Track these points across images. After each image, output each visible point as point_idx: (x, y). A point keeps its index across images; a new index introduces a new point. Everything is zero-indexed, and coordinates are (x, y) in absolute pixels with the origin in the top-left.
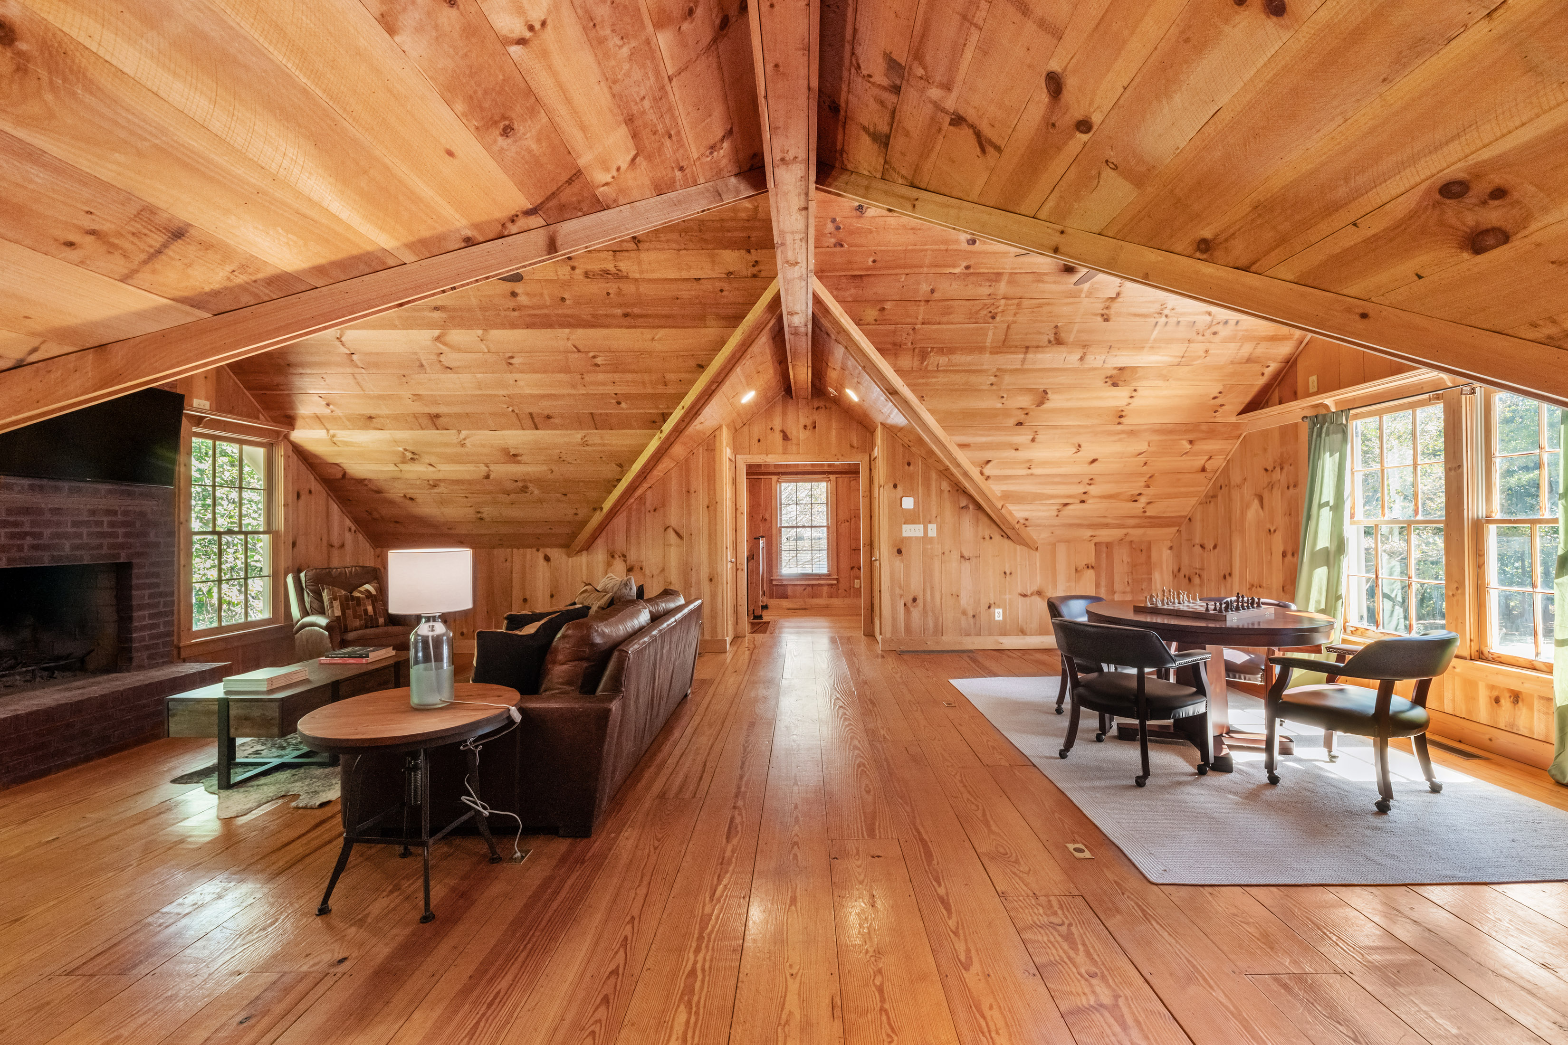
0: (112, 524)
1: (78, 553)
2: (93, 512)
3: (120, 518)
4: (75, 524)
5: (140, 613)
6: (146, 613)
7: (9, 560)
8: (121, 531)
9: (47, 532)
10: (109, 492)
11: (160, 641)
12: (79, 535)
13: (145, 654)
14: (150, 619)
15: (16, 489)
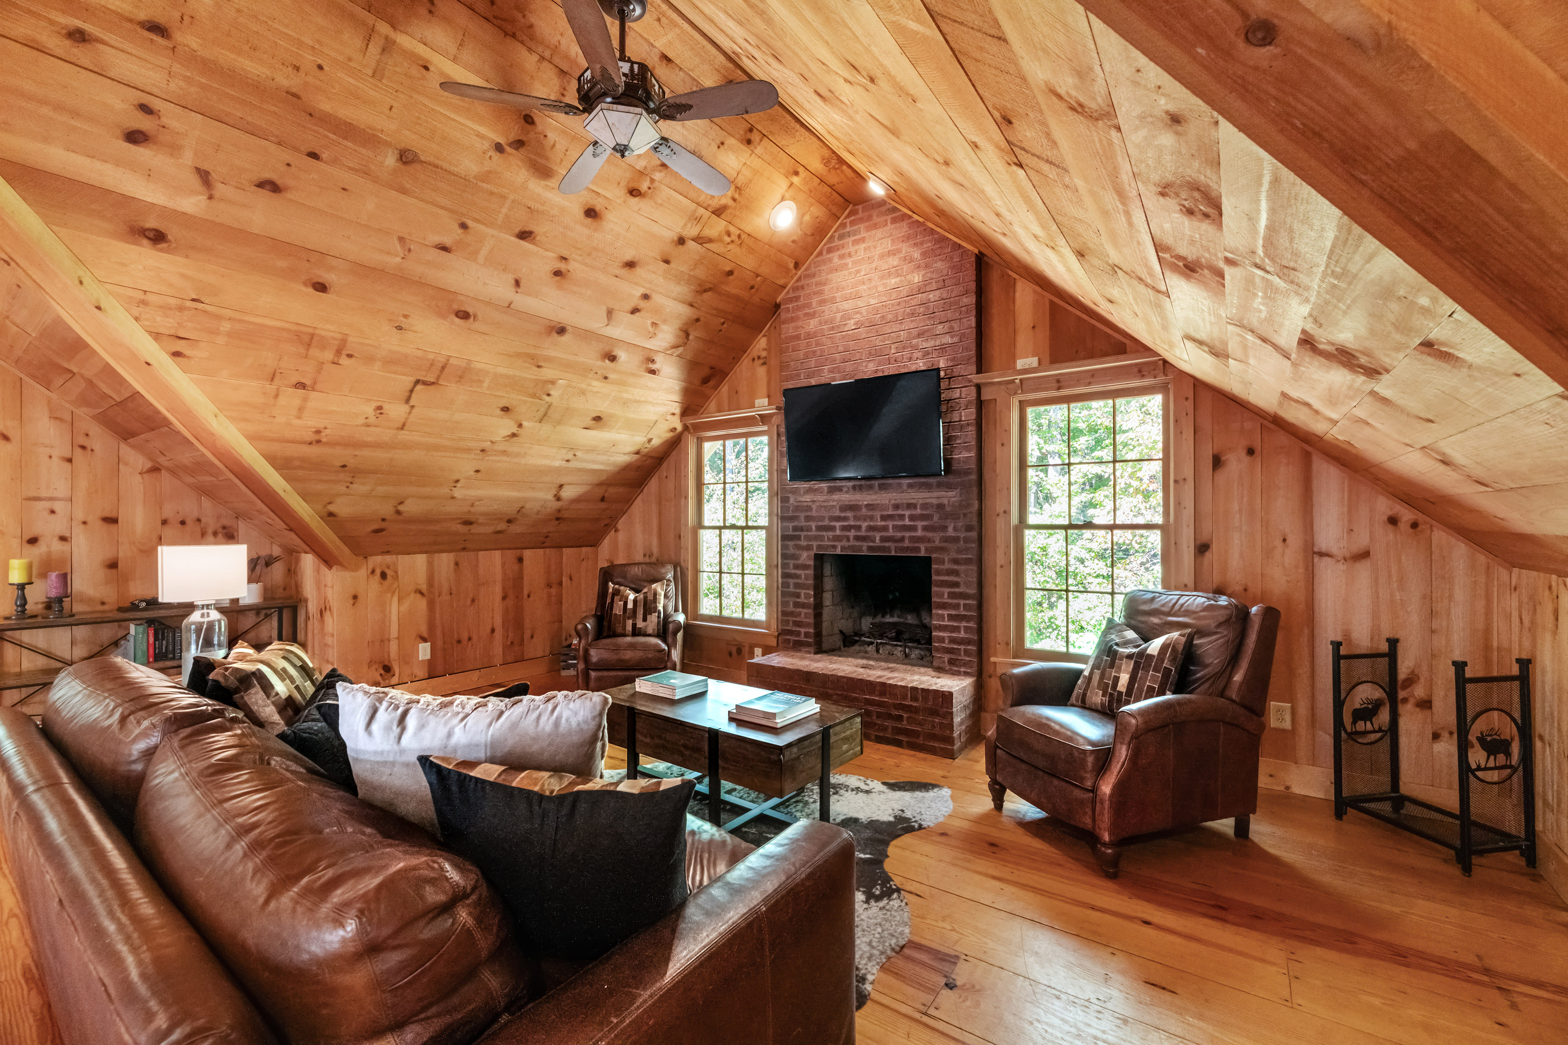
0: (912, 518)
1: (887, 544)
2: (897, 507)
3: (919, 511)
4: (884, 518)
5: (940, 612)
6: (946, 613)
7: (843, 548)
8: (920, 524)
9: (864, 525)
10: (910, 486)
11: (962, 647)
12: (885, 528)
13: (946, 657)
14: (949, 620)
15: (845, 489)
